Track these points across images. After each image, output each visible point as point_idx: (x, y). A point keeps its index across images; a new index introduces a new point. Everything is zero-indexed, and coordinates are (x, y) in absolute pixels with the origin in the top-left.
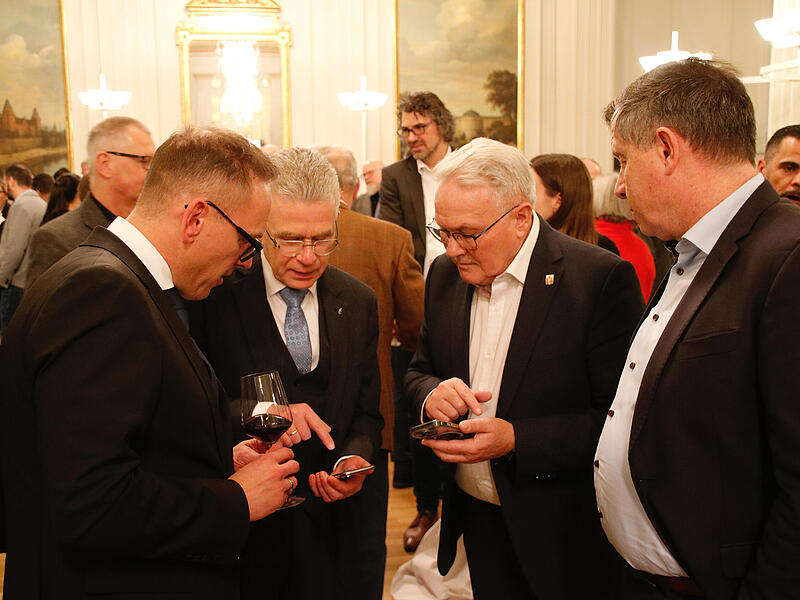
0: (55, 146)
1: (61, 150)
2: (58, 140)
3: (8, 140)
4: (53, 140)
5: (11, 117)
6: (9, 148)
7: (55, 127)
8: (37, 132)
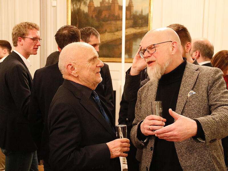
0: (141, 26)
1: (144, 29)
2: (143, 22)
3: (113, 22)
4: (140, 21)
5: (116, 5)
6: (113, 28)
7: (142, 12)
8: (131, 16)
